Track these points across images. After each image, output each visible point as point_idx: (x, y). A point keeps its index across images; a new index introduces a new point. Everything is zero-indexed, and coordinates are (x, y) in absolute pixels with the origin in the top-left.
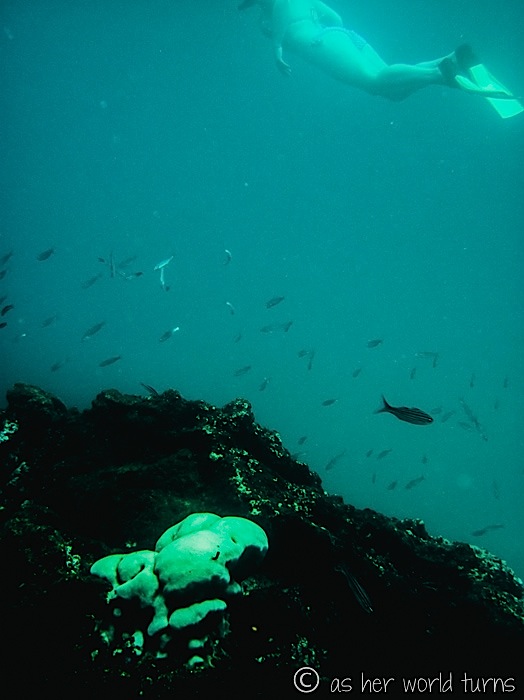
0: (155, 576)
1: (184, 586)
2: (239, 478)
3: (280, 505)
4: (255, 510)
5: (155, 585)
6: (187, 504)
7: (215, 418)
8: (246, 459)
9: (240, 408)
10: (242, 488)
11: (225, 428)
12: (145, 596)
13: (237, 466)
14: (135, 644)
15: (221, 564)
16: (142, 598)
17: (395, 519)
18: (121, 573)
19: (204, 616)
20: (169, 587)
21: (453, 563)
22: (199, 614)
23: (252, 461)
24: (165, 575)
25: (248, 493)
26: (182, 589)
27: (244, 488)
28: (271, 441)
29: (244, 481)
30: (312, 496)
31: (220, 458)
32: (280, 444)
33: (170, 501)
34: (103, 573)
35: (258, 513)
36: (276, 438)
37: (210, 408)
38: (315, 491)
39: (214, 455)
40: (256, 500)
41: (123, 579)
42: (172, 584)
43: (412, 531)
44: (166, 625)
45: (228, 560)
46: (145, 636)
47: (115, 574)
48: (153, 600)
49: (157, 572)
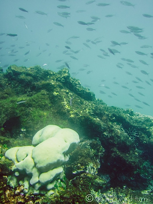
0: (32, 160)
1: (45, 165)
2: (65, 103)
3: (81, 112)
4: (72, 115)
5: (33, 164)
6: (45, 114)
7: (55, 77)
8: (67, 93)
9: (65, 72)
10: (67, 107)
11: (59, 81)
12: (28, 169)
13: (65, 97)
14: (25, 187)
15: (61, 154)
16: (27, 169)
17: (122, 109)
18: (18, 158)
19: (54, 176)
20: (39, 165)
21: (144, 126)
22: (52, 175)
23: (70, 93)
24: (37, 160)
25: (69, 108)
26: (44, 166)
27: (68, 106)
28: (77, 84)
29: (67, 104)
30: (93, 106)
31: (58, 94)
32: (80, 85)
33: (38, 112)
34: (10, 157)
35: (73, 116)
36: (79, 83)
37: (53, 73)
38: (94, 103)
39: (55, 93)
40: (73, 111)
41: (19, 160)
42: (40, 164)
43: (129, 114)
44: (38, 180)
45: (63, 151)
46: (29, 184)
47: (15, 158)
48: (32, 170)
49: (33, 158)
